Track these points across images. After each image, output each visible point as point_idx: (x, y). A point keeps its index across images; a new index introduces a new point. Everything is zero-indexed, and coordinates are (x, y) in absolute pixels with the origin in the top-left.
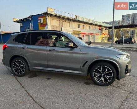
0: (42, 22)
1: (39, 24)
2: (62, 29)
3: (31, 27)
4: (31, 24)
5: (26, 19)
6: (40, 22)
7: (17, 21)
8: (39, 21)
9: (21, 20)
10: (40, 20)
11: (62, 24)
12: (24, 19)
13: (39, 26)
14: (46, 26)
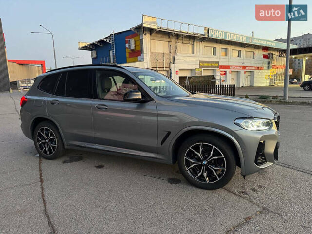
0: (133, 47)
1: (128, 51)
2: (174, 60)
3: (111, 57)
4: (111, 53)
5: (101, 42)
6: (130, 46)
7: (85, 48)
8: (127, 45)
9: (93, 45)
10: (129, 43)
11: (176, 48)
12: (98, 42)
13: (127, 55)
14: (140, 55)
